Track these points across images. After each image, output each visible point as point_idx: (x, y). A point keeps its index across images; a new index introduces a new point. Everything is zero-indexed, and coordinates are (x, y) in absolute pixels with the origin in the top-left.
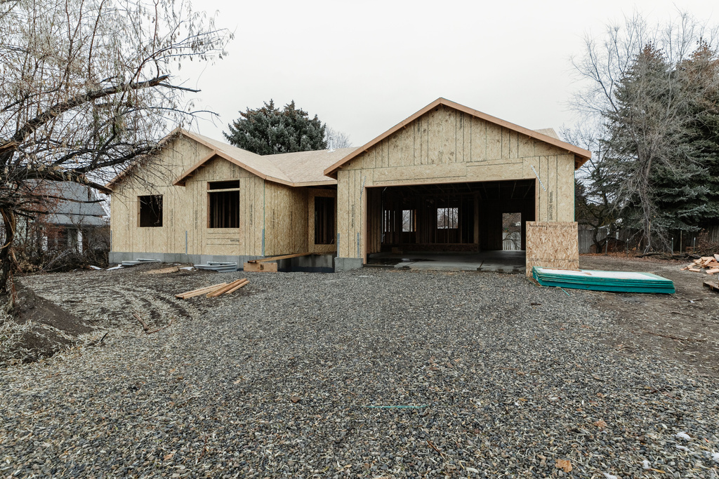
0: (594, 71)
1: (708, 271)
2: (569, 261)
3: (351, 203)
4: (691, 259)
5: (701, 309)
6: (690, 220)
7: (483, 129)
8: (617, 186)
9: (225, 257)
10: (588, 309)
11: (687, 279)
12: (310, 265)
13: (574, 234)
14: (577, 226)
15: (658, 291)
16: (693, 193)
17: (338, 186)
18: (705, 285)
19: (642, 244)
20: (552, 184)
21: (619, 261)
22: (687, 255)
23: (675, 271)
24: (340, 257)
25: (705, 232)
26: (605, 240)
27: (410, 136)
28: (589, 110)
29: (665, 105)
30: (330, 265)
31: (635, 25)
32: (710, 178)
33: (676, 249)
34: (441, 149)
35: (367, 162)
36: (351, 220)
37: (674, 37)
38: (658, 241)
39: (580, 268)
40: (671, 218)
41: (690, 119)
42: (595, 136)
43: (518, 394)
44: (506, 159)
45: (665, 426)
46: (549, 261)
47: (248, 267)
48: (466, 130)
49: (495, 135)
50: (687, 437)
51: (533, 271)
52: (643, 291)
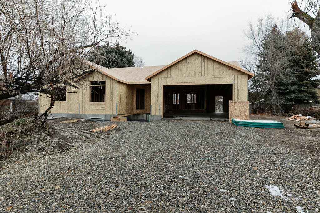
0: (252, 37)
1: (296, 120)
2: (246, 116)
3: (157, 92)
4: (290, 116)
5: (293, 133)
6: (291, 100)
7: (213, 63)
8: (262, 85)
9: (98, 115)
10: (254, 133)
11: (289, 123)
12: (136, 119)
13: (247, 106)
14: (249, 103)
15: (278, 127)
16: (292, 89)
17: (151, 84)
18: (295, 125)
19: (272, 110)
20: (239, 86)
21: (263, 117)
22: (289, 114)
23: (284, 120)
24: (152, 115)
25: (296, 105)
26: (257, 108)
27: (182, 64)
28: (251, 53)
29: (281, 52)
30: (145, 119)
31: (269, 19)
32: (298, 83)
33: (285, 112)
34: (195, 70)
35: (164, 75)
36: (157, 99)
37: (284, 25)
38: (278, 108)
39: (250, 119)
40: (284, 99)
41: (291, 58)
42: (253, 64)
43: (238, 156)
44: (222, 75)
45: (280, 161)
46: (238, 116)
47: (112, 119)
48: (205, 63)
49: (217, 66)
50: (286, 162)
51: (233, 120)
52: (273, 127)
